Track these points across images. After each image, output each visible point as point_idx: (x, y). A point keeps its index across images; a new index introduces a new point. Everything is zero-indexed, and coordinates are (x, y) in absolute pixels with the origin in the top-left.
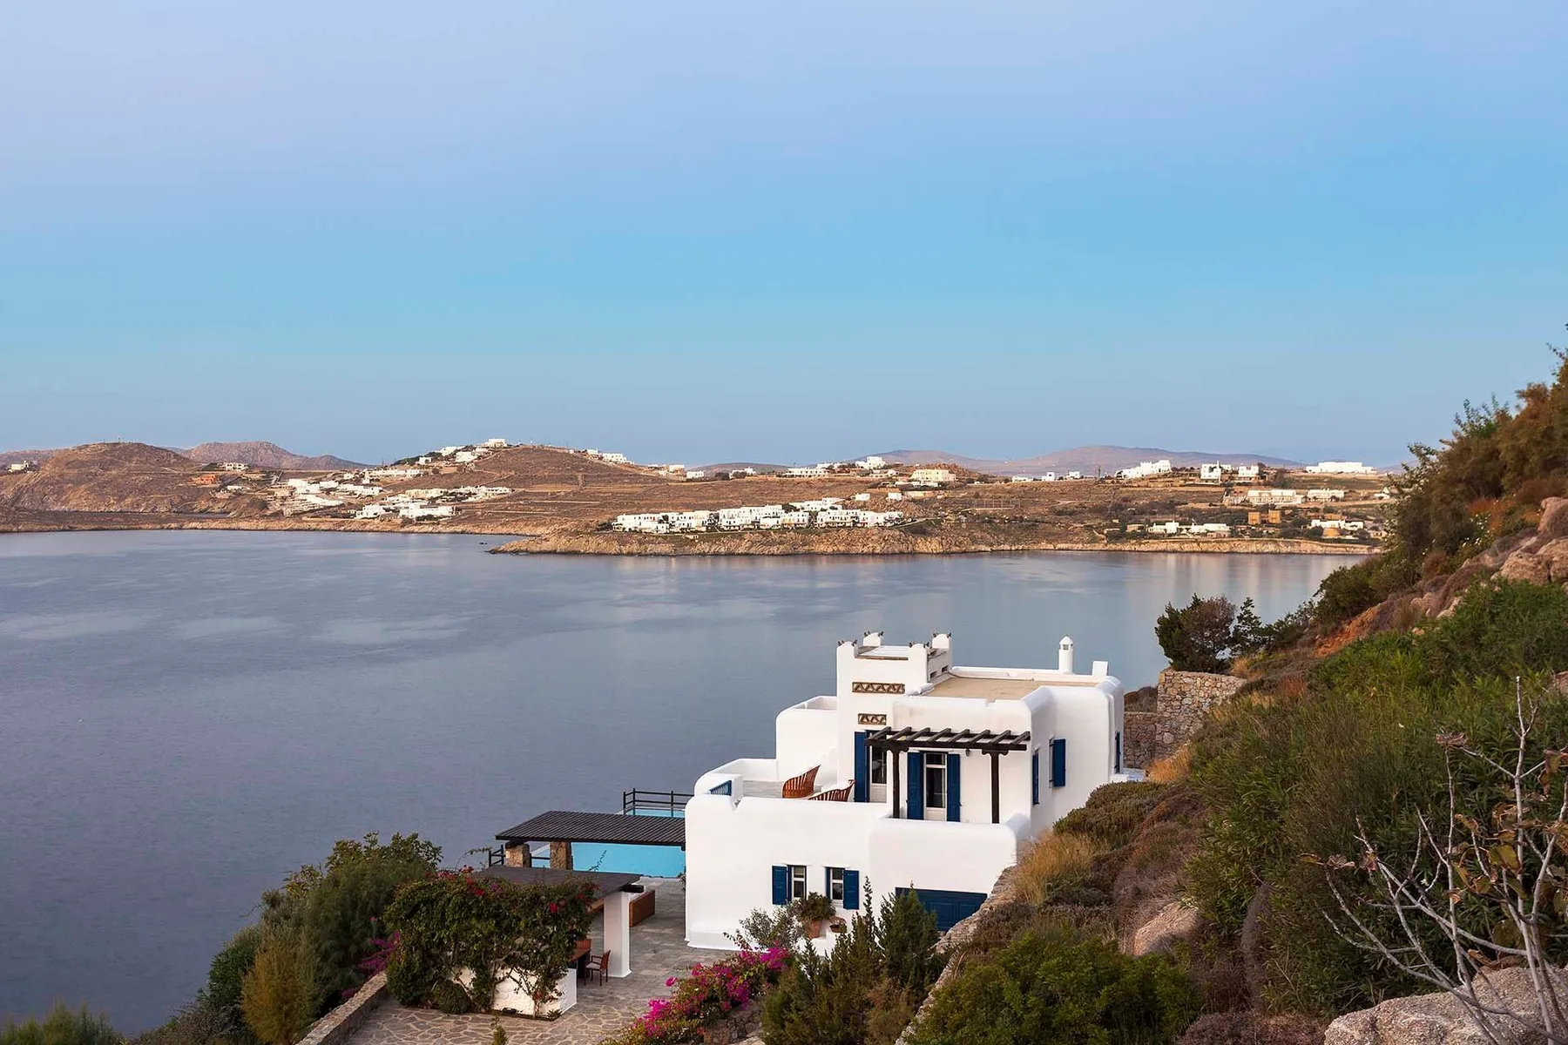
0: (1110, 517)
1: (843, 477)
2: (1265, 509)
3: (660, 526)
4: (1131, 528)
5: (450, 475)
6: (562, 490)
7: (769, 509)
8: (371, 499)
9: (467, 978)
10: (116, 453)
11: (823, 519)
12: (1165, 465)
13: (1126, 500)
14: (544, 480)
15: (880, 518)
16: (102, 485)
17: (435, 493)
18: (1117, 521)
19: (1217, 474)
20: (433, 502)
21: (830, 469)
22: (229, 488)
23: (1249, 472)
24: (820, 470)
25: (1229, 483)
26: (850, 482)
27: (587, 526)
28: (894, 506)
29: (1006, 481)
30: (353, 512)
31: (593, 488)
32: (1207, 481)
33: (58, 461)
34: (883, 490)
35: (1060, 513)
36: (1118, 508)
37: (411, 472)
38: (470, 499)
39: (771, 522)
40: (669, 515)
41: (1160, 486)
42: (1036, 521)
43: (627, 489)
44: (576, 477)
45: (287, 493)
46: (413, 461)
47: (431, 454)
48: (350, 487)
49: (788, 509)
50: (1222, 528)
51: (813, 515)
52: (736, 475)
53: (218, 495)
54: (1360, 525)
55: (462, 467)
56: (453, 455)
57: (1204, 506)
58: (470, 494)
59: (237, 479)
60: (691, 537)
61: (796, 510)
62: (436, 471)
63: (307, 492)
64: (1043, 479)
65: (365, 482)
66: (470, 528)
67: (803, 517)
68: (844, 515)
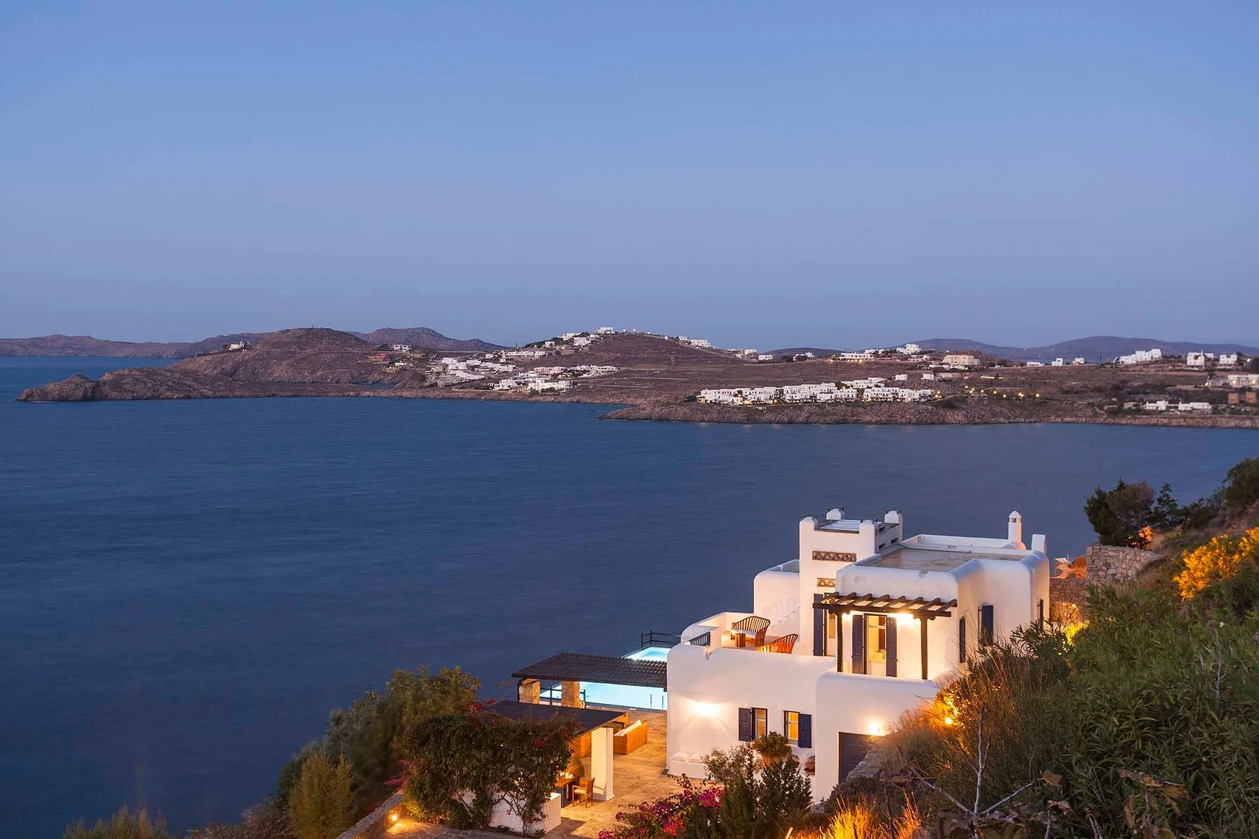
0: (1110, 396)
1: (886, 360)
2: (1243, 390)
3: (735, 399)
4: (1128, 405)
5: (569, 356)
6: (657, 369)
7: (824, 387)
8: (506, 375)
9: (469, 798)
10: (310, 337)
11: (868, 395)
12: (1156, 353)
13: (1123, 382)
14: (644, 361)
15: (916, 395)
16: (297, 362)
18: (1115, 399)
19: (1201, 361)
20: (555, 378)
21: (876, 354)
22: (397, 364)
23: (1228, 360)
24: (867, 355)
25: (1212, 369)
26: (891, 365)
27: (677, 398)
28: (927, 384)
29: (1022, 365)
30: (491, 384)
31: (683, 367)
32: (1193, 366)
33: (266, 342)
34: (918, 371)
35: (1067, 392)
36: (1116, 388)
37: (539, 353)
38: (585, 375)
39: (826, 397)
40: (743, 390)
41: (1152, 370)
42: (1047, 399)
43: (710, 369)
44: (670, 359)
45: (440, 369)
46: (540, 344)
47: (555, 339)
48: (490, 365)
49: (839, 386)
50: (1205, 406)
51: (860, 391)
52: (799, 358)
53: (388, 370)
55: (578, 350)
56: (572, 340)
57: (1190, 388)
58: (585, 372)
59: (403, 358)
60: (761, 408)
61: (847, 387)
62: (558, 353)
63: (456, 368)
64: (1054, 364)
65: (502, 361)
66: (584, 399)
67: (852, 393)
68: (886, 392)
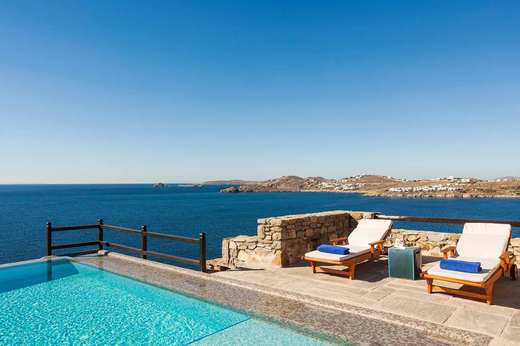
0: (517, 189)
1: (444, 181)
3: (399, 191)
5: (354, 181)
6: (378, 184)
7: (426, 187)
8: (338, 186)
11: (439, 189)
14: (374, 182)
15: (453, 189)
16: (287, 184)
17: (351, 185)
18: (519, 190)
21: (441, 179)
22: (311, 184)
24: (438, 179)
26: (446, 182)
27: (383, 190)
28: (457, 186)
29: (487, 181)
30: (334, 188)
31: (385, 183)
33: (279, 179)
34: (454, 183)
35: (502, 188)
37: (346, 181)
38: (358, 186)
42: (496, 190)
43: (393, 183)
44: (382, 181)
46: (347, 179)
47: (351, 177)
49: (430, 187)
51: (436, 188)
52: (418, 181)
53: (309, 186)
55: (357, 180)
56: (355, 177)
59: (312, 183)
60: (407, 193)
61: (432, 187)
62: (351, 180)
63: (325, 185)
64: (497, 181)
65: (337, 182)
66: (358, 191)
67: (434, 189)
68: (444, 188)
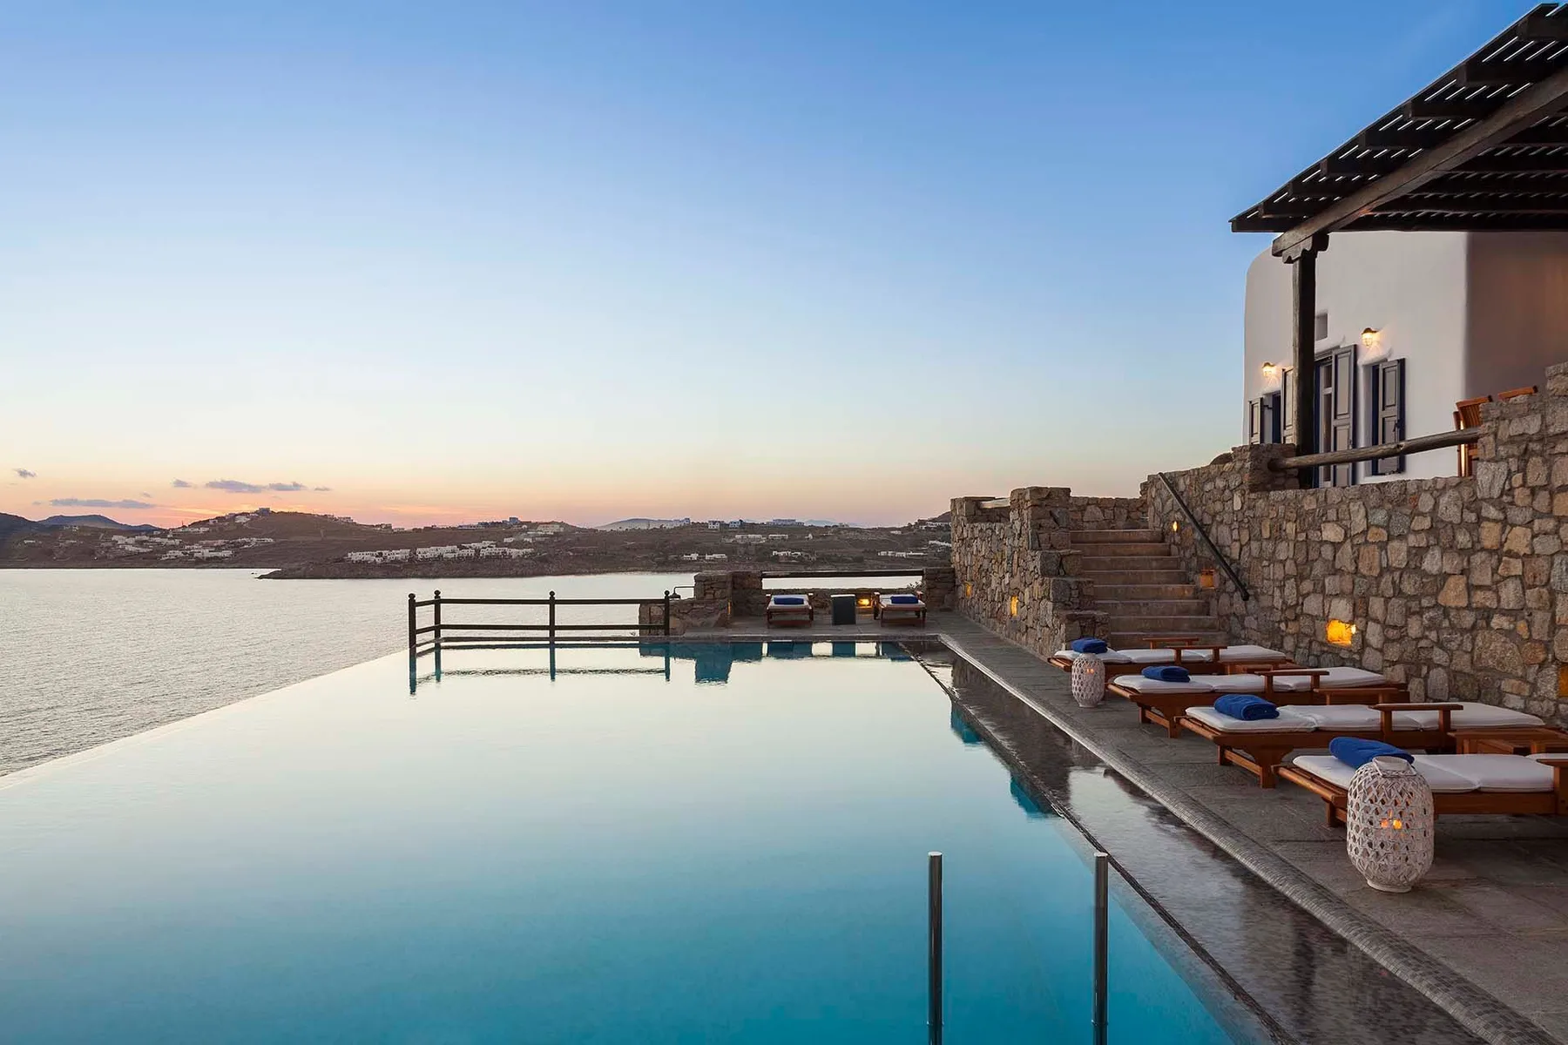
1: (495, 530)
2: (746, 545)
3: (377, 559)
5: (231, 532)
6: (310, 539)
7: (449, 548)
8: (174, 547)
11: (484, 553)
13: (666, 541)
14: (298, 534)
15: (521, 552)
17: (220, 542)
19: (717, 526)
20: (219, 548)
25: (724, 530)
26: (499, 533)
27: (327, 559)
28: (528, 545)
29: (595, 531)
30: (158, 554)
31: (332, 538)
32: (711, 530)
34: (520, 537)
36: (662, 546)
37: (203, 530)
38: (246, 546)
39: (451, 556)
40: (384, 552)
41: (685, 533)
43: (356, 539)
44: (319, 533)
45: (110, 544)
46: (204, 523)
47: (218, 519)
48: (158, 540)
49: (461, 548)
50: (723, 554)
51: (477, 551)
54: (799, 553)
55: (241, 528)
56: (234, 519)
57: (712, 544)
58: (245, 543)
59: (73, 536)
60: (398, 565)
61: (466, 548)
62: (221, 529)
63: (125, 543)
65: (169, 536)
67: (471, 552)
68: (495, 550)
